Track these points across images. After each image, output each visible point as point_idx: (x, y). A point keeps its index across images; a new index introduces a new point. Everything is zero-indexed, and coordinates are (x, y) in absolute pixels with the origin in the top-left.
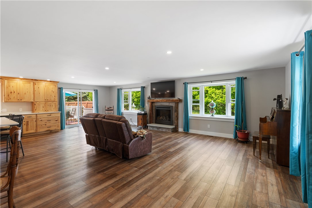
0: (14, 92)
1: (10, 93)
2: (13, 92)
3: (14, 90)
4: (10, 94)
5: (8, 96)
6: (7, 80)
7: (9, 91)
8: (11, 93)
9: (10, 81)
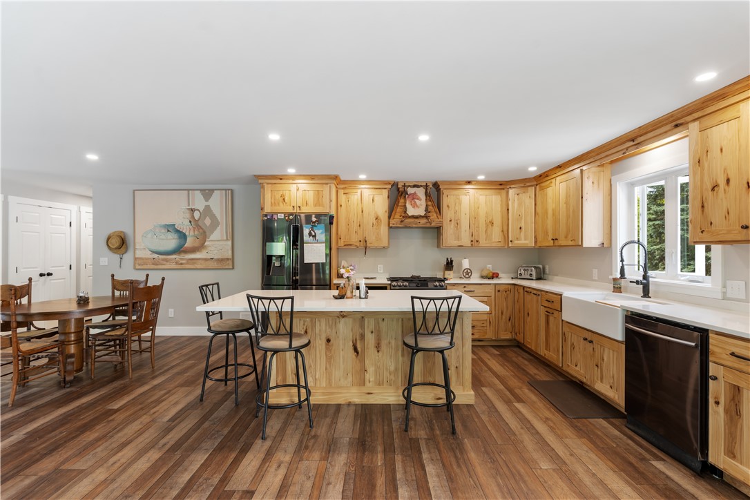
0: (728, 181)
1: (710, 188)
2: (722, 182)
3: (725, 170)
4: (710, 193)
5: (703, 207)
6: (697, 123)
7: (706, 179)
8: (713, 189)
9: (707, 122)
